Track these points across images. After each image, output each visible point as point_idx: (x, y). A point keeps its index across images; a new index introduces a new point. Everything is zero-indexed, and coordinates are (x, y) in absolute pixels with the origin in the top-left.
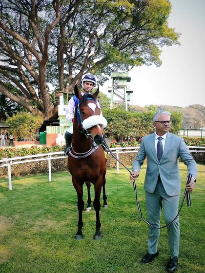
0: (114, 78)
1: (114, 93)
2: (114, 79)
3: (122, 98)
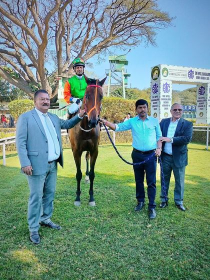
0: (111, 61)
3: (120, 82)
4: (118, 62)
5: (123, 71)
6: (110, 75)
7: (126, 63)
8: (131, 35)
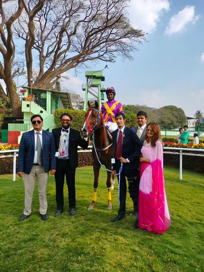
0: (88, 77)
1: (88, 91)
3: (96, 97)
4: (94, 77)
5: (99, 86)
7: (103, 79)
8: (107, 51)
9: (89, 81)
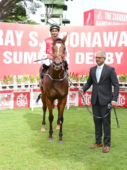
0: (47, 5)
1: (47, 22)
2: (48, 7)
6: (46, 21)
7: (65, 8)
9: (49, 11)
